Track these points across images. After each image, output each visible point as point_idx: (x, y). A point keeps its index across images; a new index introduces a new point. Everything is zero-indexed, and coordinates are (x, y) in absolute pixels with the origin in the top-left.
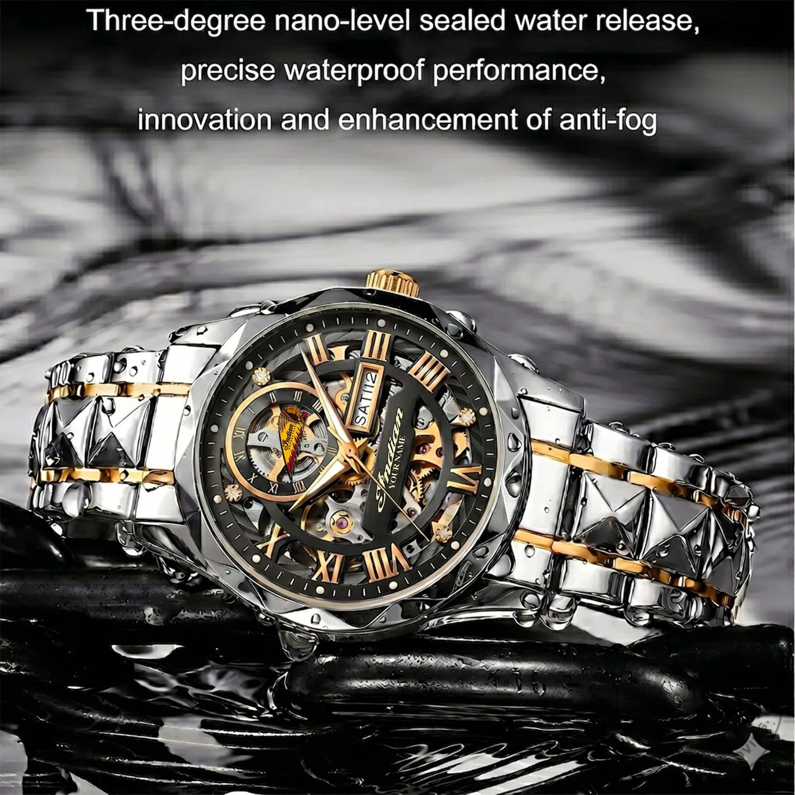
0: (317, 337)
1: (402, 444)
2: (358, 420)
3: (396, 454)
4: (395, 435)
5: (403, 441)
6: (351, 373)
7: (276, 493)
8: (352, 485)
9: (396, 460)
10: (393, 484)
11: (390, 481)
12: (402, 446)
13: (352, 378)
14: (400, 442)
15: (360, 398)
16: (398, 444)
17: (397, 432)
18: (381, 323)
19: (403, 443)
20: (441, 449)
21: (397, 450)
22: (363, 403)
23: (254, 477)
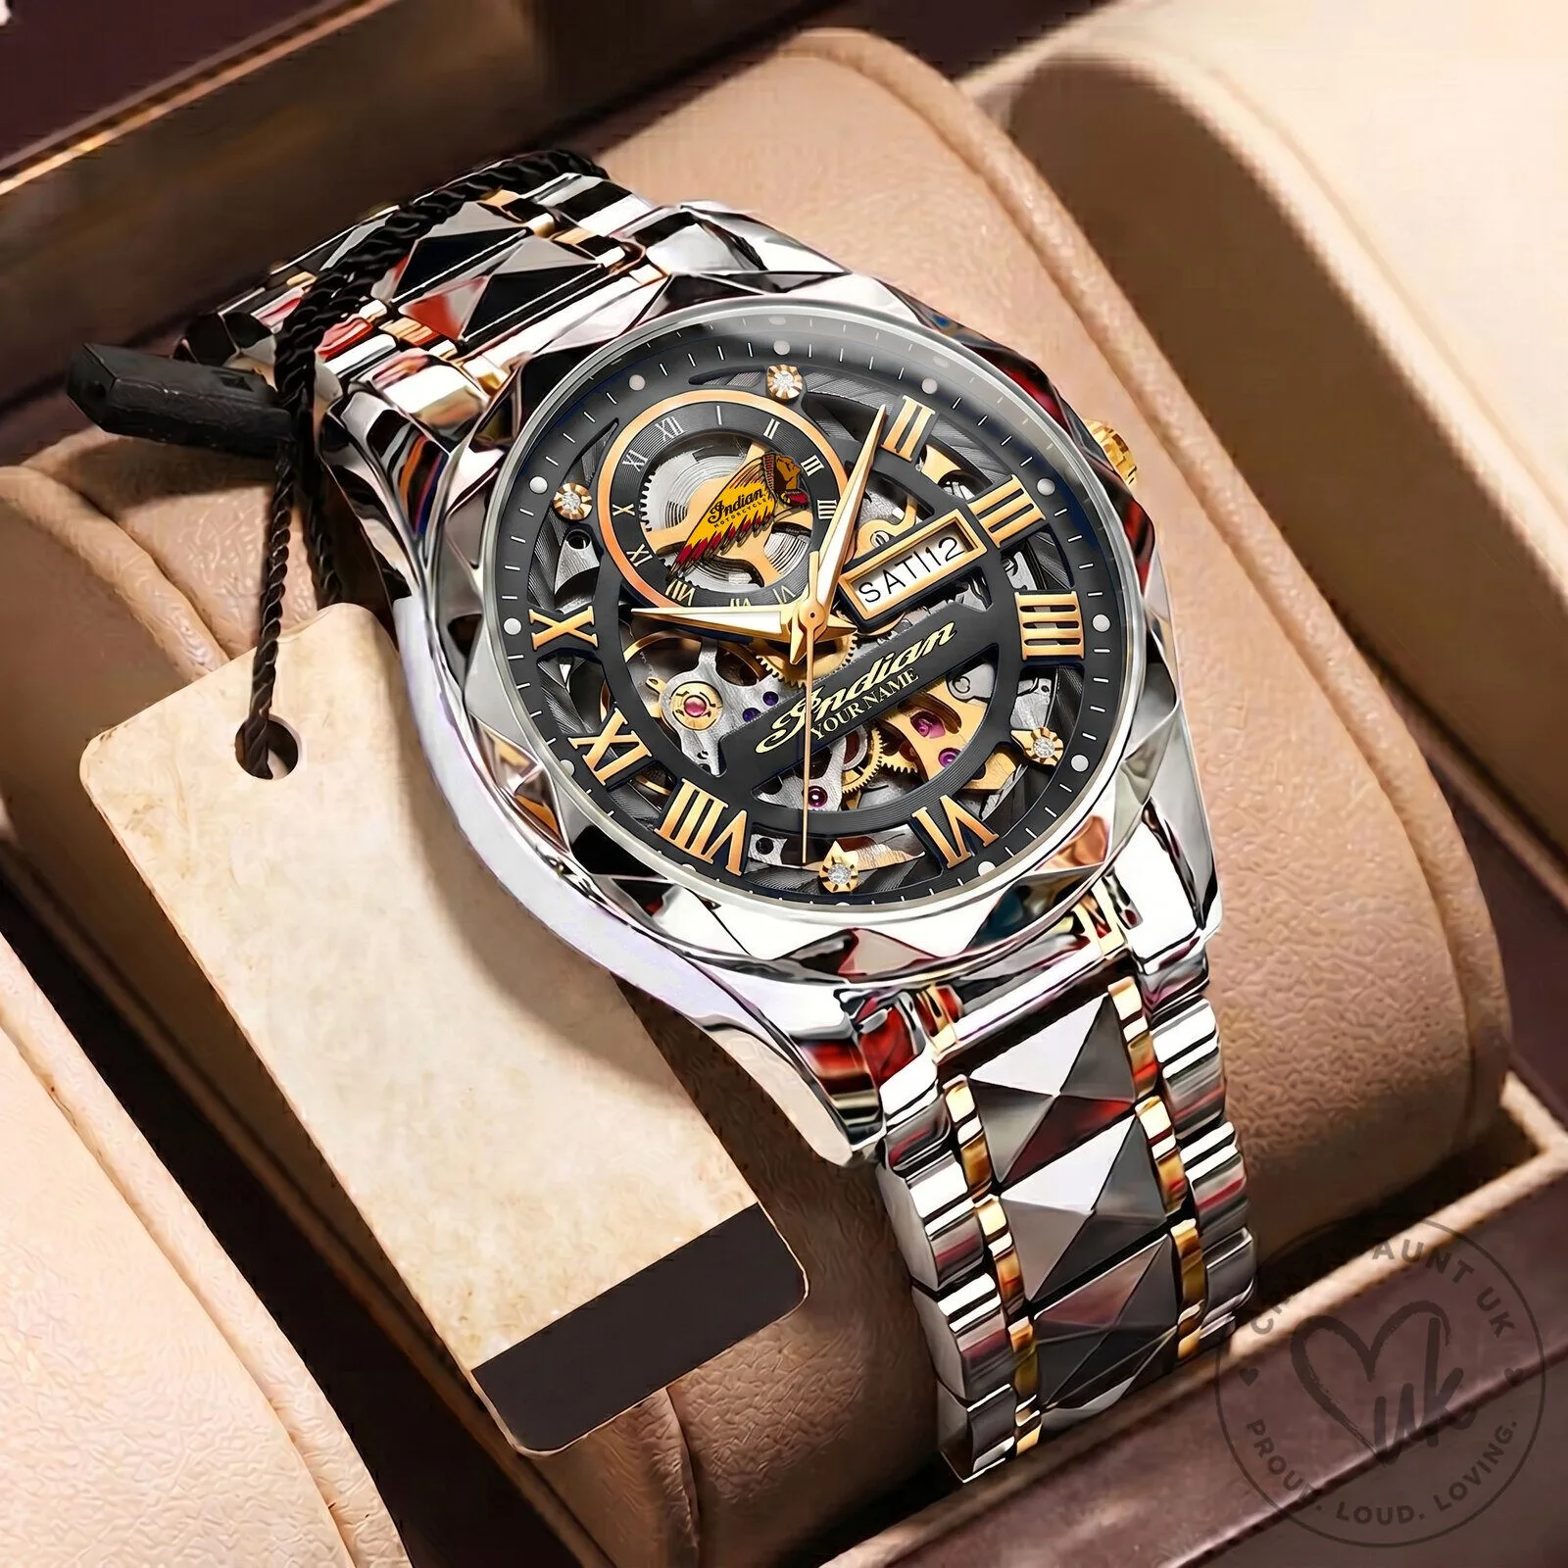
0: (927, 412)
1: (901, 685)
2: (866, 588)
3: (876, 688)
4: (905, 658)
5: (906, 681)
6: (926, 512)
7: (636, 565)
8: (768, 669)
9: (865, 698)
10: (823, 731)
11: (822, 721)
12: (898, 687)
13: (919, 521)
14: (900, 677)
15: (901, 558)
16: (893, 677)
17: (912, 659)
18: (1045, 487)
19: (905, 685)
20: (956, 751)
21: (884, 684)
22: (899, 571)
23: (626, 509)
